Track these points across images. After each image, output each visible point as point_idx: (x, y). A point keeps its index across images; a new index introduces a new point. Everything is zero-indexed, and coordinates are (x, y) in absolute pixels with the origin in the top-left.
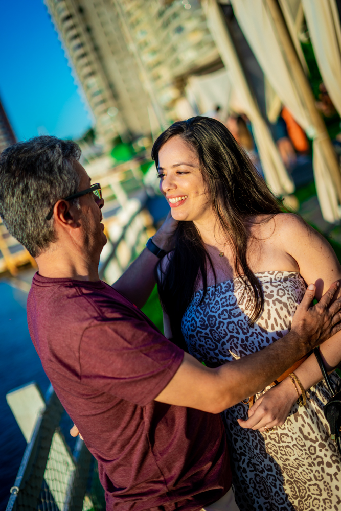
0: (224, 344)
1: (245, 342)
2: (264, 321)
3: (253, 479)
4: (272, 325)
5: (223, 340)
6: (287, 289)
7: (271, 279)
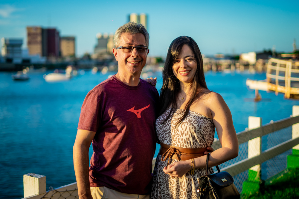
0: (166, 134)
1: (174, 137)
2: (183, 130)
3: (162, 197)
4: (186, 134)
5: (166, 132)
6: (199, 122)
7: (195, 115)
